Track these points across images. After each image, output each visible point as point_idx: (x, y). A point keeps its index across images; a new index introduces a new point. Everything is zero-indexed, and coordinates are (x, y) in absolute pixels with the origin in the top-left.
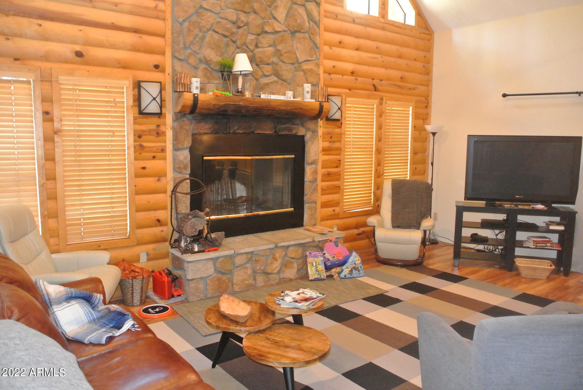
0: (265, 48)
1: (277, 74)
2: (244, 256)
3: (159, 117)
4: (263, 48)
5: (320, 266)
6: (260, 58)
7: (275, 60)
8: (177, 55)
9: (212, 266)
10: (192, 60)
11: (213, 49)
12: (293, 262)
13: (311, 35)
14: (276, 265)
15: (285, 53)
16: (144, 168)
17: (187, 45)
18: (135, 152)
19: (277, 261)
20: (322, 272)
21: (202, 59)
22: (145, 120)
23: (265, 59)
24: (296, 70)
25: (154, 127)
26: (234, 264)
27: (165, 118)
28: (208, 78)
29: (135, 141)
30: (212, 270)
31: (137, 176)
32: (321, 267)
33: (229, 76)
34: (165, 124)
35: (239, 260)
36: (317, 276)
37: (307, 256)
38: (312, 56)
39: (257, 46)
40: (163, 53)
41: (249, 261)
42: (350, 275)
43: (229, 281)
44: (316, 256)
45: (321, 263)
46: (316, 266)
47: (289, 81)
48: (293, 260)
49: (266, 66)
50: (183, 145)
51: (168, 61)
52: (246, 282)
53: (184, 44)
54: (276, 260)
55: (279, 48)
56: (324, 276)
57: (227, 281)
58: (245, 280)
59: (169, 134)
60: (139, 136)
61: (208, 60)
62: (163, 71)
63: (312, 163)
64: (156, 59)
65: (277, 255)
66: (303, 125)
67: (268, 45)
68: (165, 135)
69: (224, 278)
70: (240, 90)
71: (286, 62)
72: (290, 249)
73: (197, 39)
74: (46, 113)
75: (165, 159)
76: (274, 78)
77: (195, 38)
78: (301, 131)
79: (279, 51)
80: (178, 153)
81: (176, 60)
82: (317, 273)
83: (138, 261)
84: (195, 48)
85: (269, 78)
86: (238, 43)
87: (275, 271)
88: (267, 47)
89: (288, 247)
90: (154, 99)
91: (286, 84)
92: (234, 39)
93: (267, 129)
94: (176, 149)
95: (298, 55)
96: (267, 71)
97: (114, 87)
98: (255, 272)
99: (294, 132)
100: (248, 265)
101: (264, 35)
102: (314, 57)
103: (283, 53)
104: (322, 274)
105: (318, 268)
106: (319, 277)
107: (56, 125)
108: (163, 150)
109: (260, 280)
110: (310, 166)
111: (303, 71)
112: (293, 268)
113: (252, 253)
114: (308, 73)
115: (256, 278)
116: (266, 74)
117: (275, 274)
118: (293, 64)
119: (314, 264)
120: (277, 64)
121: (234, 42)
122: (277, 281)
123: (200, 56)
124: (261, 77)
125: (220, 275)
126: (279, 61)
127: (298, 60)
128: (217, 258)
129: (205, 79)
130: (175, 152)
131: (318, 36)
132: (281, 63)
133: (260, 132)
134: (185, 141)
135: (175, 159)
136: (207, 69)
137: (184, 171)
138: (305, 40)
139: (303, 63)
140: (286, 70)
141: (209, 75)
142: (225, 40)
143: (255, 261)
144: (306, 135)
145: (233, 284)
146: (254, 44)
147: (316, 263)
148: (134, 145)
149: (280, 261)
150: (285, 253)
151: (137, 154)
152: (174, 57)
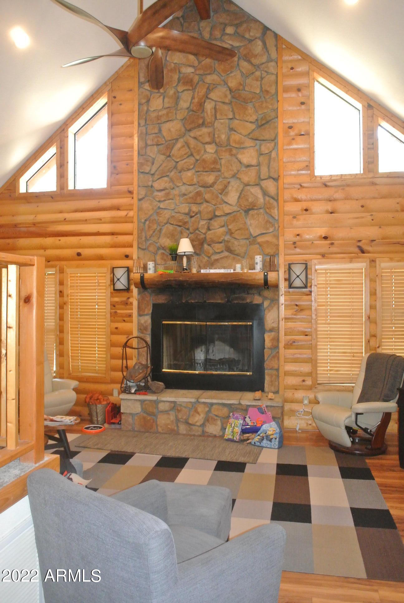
0: (216, 229)
1: (229, 250)
2: (168, 404)
3: (128, 292)
4: (215, 229)
5: (237, 428)
6: (211, 238)
7: (227, 238)
8: (140, 246)
9: (140, 406)
10: (152, 249)
11: (168, 237)
12: (217, 419)
13: (267, 210)
14: (198, 419)
15: (236, 230)
16: (116, 328)
17: (148, 237)
18: (111, 317)
19: (200, 415)
20: (237, 434)
21: (159, 246)
22: (118, 294)
23: (215, 239)
24: (251, 244)
25: (124, 299)
26: (158, 409)
27: (132, 292)
28: (165, 260)
29: (111, 309)
30: (140, 409)
31: (112, 333)
32: (238, 430)
33: (176, 257)
34: (132, 297)
35: (162, 406)
36: (230, 437)
37: (230, 416)
38: (268, 229)
39: (209, 229)
40: (131, 246)
41: (172, 409)
42: (259, 444)
43: (153, 422)
44: (237, 418)
45: (239, 425)
46: (234, 427)
47: (242, 255)
48: (217, 418)
49: (217, 244)
50: (144, 312)
51: (134, 252)
52: (169, 426)
53: (146, 237)
54: (198, 413)
55: (230, 227)
56: (236, 439)
57: (152, 421)
58: (168, 424)
59: (135, 303)
60: (113, 305)
61: (163, 246)
62: (132, 259)
63: (271, 330)
64: (127, 251)
65: (199, 410)
66: (260, 295)
67: (219, 227)
68: (132, 305)
69: (149, 418)
70: (185, 268)
71: (238, 238)
72: (214, 406)
73: (156, 232)
74: (61, 292)
75: (132, 322)
76: (226, 254)
77: (154, 232)
78: (257, 300)
79: (230, 230)
80: (141, 318)
81: (140, 250)
82: (232, 434)
83: (112, 394)
84: (154, 239)
85: (221, 254)
86: (191, 230)
87: (198, 424)
88: (219, 228)
89: (212, 404)
90: (118, 279)
91: (239, 258)
92: (187, 227)
93: (219, 299)
94: (140, 315)
95: (251, 230)
96: (218, 249)
97: (100, 273)
98: (178, 420)
99: (248, 301)
100: (171, 412)
101: (216, 219)
102: (271, 230)
103: (233, 231)
104: (235, 436)
105: (234, 430)
106: (232, 437)
107: (65, 299)
108: (130, 316)
109: (183, 429)
110: (269, 334)
111: (259, 243)
112: (216, 425)
113: (174, 402)
114: (264, 245)
115: (179, 425)
116: (217, 251)
117: (198, 426)
118: (247, 239)
119: (233, 425)
120: (228, 242)
121: (188, 229)
122: (199, 433)
123: (158, 245)
124: (212, 254)
125: (145, 415)
126: (231, 238)
127: (251, 235)
128: (145, 401)
129: (162, 261)
130: (139, 317)
131: (276, 209)
132: (233, 240)
133: (212, 301)
134: (146, 309)
135: (139, 323)
136: (163, 253)
137: (145, 331)
138: (260, 216)
139: (258, 237)
140: (239, 245)
141: (165, 258)
142: (179, 229)
143: (177, 410)
144: (263, 303)
145: (157, 426)
146: (206, 227)
147: (234, 425)
148: (111, 312)
149: (202, 416)
150: (208, 409)
151: (113, 318)
152: (139, 248)
